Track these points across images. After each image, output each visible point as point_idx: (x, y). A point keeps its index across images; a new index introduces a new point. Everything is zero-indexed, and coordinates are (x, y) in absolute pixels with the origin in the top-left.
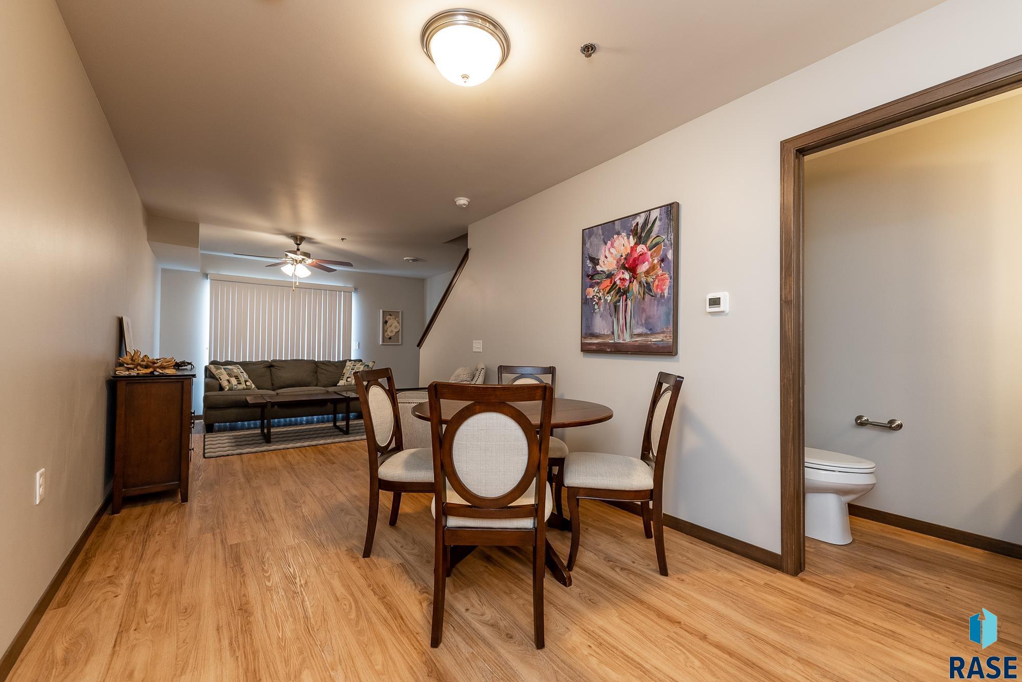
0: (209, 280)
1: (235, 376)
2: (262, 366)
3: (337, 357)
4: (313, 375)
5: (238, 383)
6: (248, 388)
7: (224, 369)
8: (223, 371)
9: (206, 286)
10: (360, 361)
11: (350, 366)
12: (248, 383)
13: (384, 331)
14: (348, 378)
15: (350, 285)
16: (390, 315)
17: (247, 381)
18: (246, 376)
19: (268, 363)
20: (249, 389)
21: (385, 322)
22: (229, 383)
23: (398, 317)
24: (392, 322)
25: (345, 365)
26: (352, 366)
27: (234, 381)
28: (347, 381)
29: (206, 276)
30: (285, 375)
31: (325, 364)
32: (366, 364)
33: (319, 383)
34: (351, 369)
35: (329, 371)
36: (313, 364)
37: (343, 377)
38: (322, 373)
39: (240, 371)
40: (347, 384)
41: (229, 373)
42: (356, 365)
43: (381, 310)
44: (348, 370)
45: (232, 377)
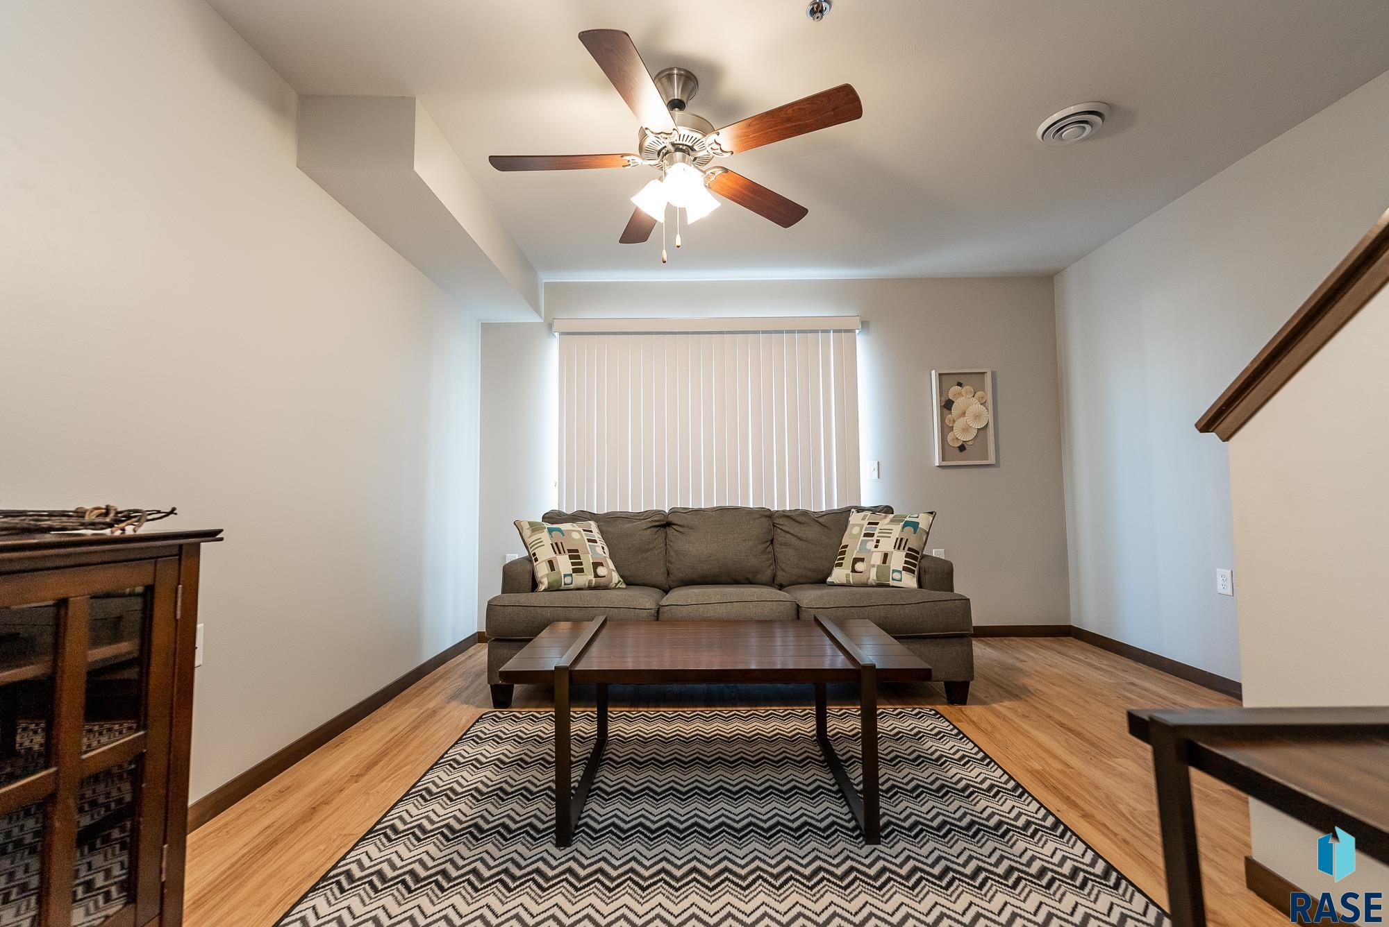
0: (557, 335)
1: (569, 551)
2: (644, 524)
3: (826, 501)
4: (763, 552)
5: (575, 571)
6: (600, 587)
7: (549, 530)
8: (545, 536)
10: (888, 510)
11: (861, 526)
12: (601, 571)
13: (945, 429)
14: (856, 560)
15: (848, 314)
16: (960, 384)
17: (601, 564)
18: (600, 550)
19: (662, 517)
20: (606, 588)
21: (947, 405)
22: (552, 568)
23: (983, 389)
24: (965, 401)
25: (847, 521)
26: (866, 525)
27: (564, 564)
28: (854, 571)
29: (552, 329)
30: (696, 549)
31: (794, 520)
32: (907, 519)
33: (779, 573)
34: (866, 535)
35: (807, 541)
36: (764, 520)
37: (843, 559)
38: (785, 544)
39: (586, 538)
40: (856, 581)
41: (556, 544)
42: (877, 524)
43: (933, 372)
44: (857, 537)
45: (560, 553)
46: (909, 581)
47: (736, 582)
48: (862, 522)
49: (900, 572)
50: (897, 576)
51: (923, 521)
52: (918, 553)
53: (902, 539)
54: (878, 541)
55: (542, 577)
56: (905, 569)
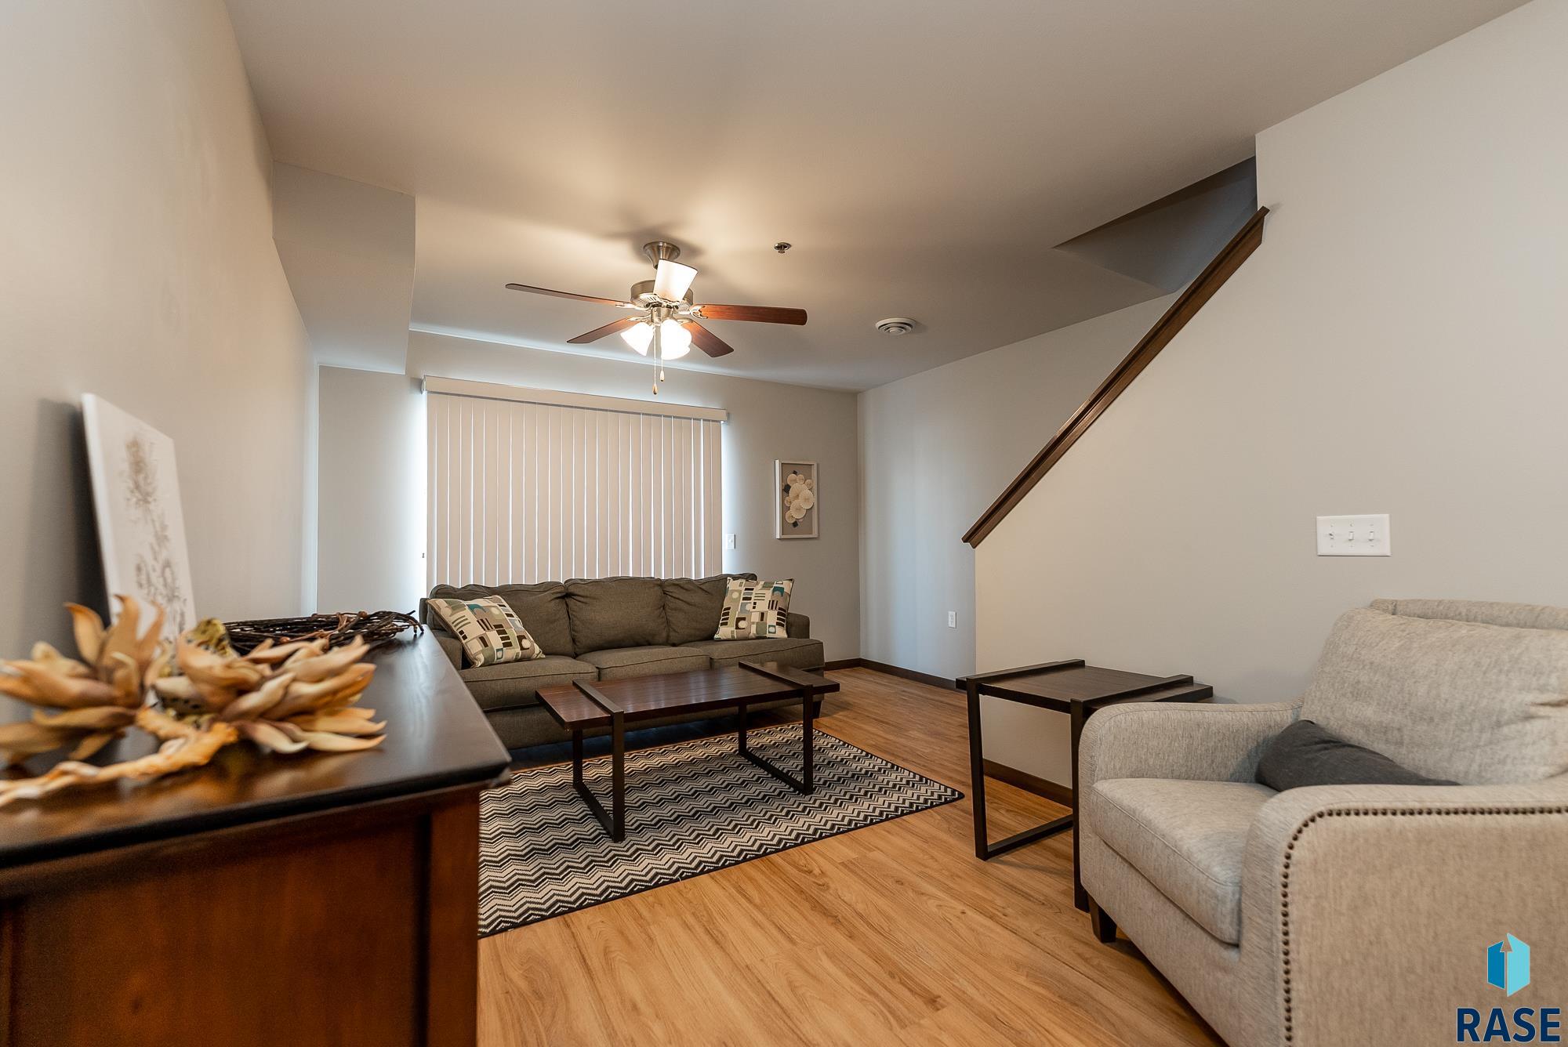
0: (425, 393)
1: (496, 626)
2: (548, 596)
3: (698, 571)
4: (659, 616)
5: (504, 645)
6: (526, 657)
7: (471, 608)
8: (467, 613)
9: (418, 410)
10: (756, 577)
11: (740, 592)
12: (526, 643)
13: (785, 509)
14: (739, 620)
15: (714, 406)
16: (795, 473)
17: (524, 638)
18: (515, 626)
19: (563, 589)
20: (529, 659)
21: (786, 489)
22: (486, 645)
23: (811, 478)
24: (799, 486)
25: (725, 587)
26: (743, 591)
27: (494, 640)
28: (737, 628)
29: (418, 384)
30: (602, 617)
31: (682, 588)
32: (775, 585)
33: (672, 634)
34: (744, 599)
35: (695, 605)
36: (657, 588)
37: (727, 619)
38: (675, 609)
39: (504, 613)
40: (739, 636)
41: (482, 620)
42: (752, 589)
43: (777, 462)
44: (737, 600)
45: (488, 629)
46: (781, 633)
47: (637, 644)
48: (739, 588)
49: (774, 626)
50: (772, 629)
51: (786, 586)
52: (785, 611)
53: (773, 601)
54: (755, 603)
55: (477, 654)
56: (778, 624)
